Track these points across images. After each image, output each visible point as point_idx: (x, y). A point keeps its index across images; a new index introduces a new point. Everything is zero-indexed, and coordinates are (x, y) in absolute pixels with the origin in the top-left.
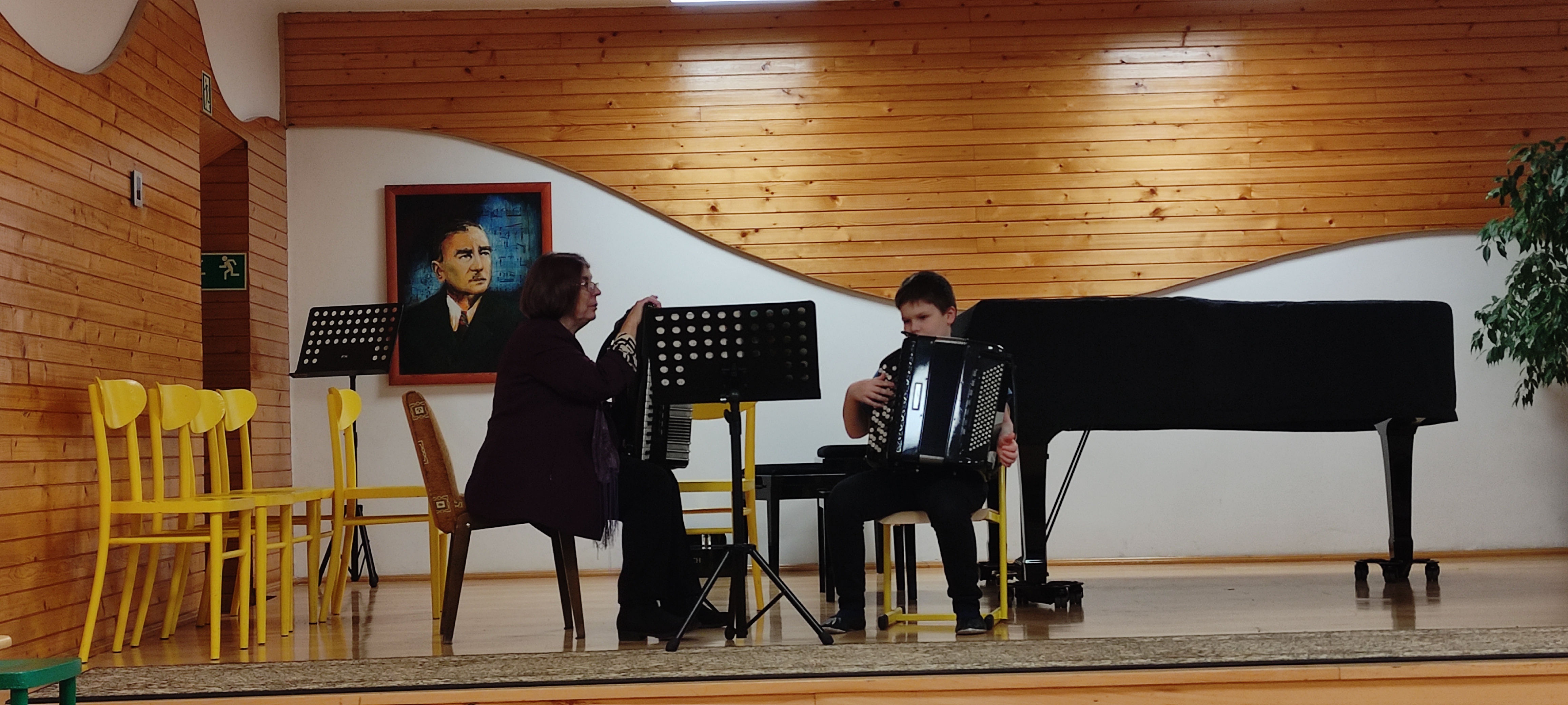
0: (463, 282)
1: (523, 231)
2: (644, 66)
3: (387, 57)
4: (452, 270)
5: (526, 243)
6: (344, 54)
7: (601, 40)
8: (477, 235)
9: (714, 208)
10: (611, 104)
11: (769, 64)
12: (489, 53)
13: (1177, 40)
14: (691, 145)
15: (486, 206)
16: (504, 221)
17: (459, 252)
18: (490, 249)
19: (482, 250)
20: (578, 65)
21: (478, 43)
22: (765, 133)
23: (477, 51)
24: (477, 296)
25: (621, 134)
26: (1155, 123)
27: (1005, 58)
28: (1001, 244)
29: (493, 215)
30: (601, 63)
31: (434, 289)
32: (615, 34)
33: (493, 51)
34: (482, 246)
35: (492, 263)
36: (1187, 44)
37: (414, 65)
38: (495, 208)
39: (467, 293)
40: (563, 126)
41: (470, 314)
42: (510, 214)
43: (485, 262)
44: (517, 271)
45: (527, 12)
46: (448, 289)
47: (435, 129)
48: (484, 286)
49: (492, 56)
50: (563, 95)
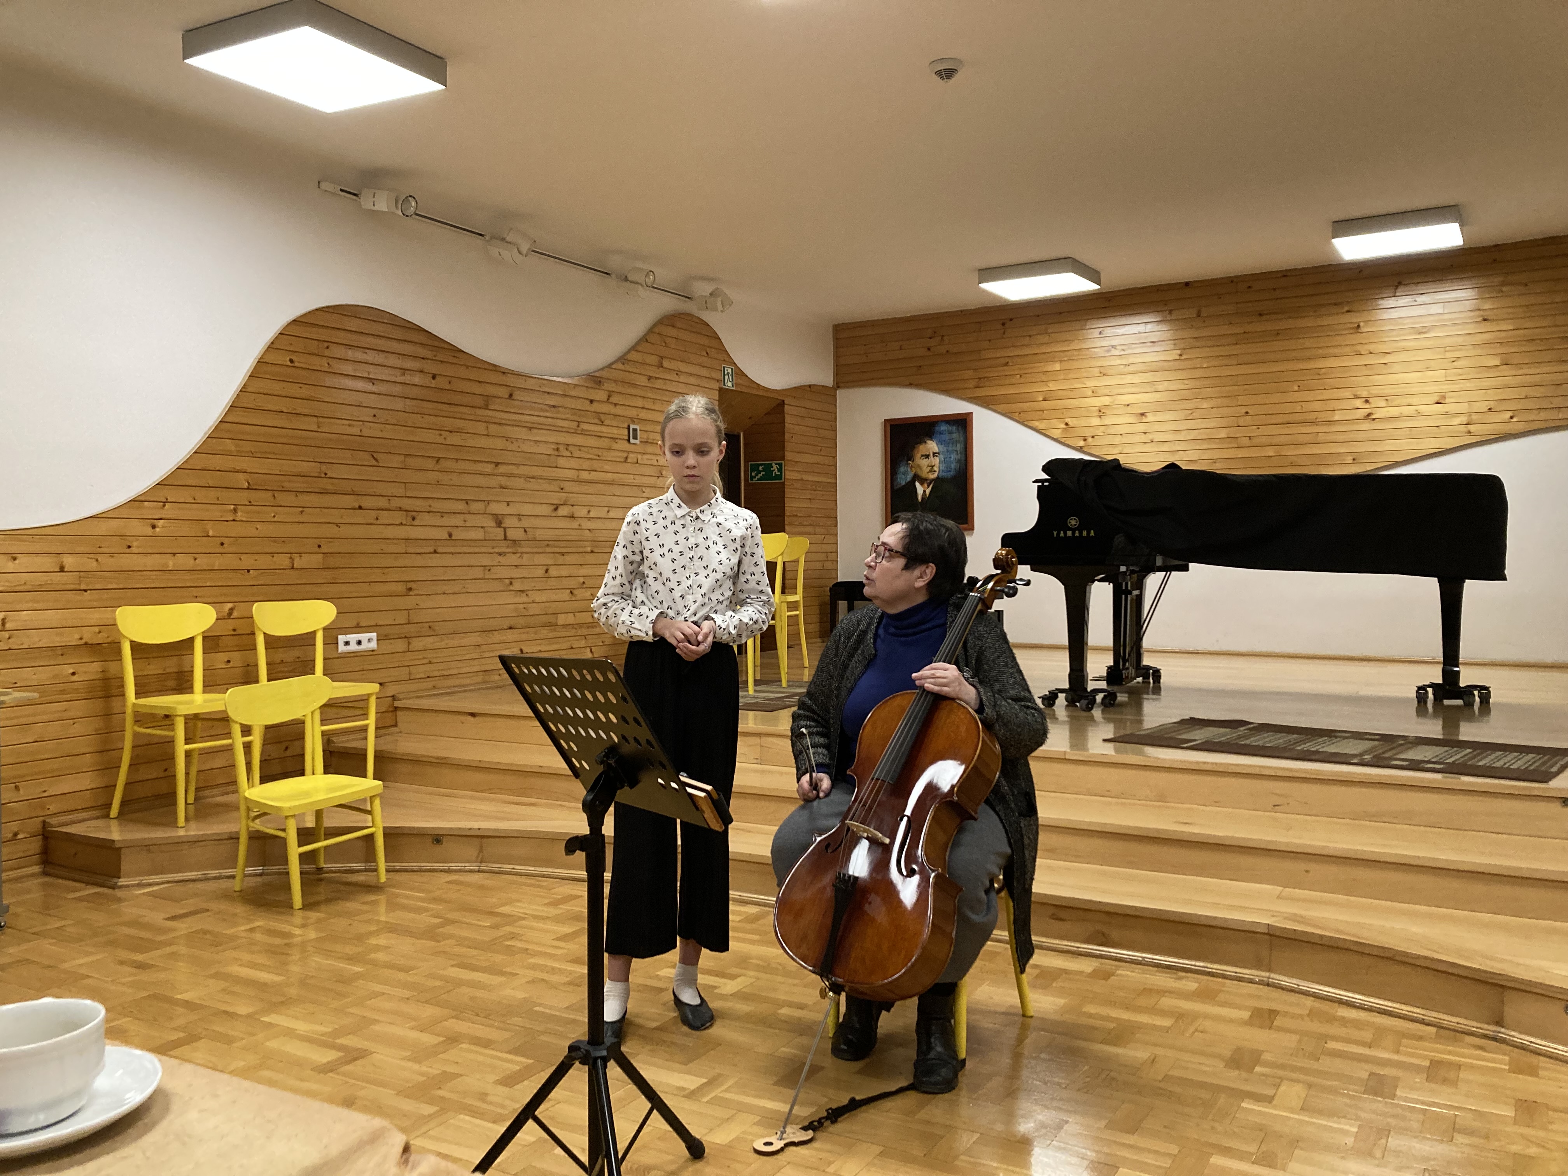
0: (925, 473)
1: (957, 442)
2: (1028, 338)
3: (886, 345)
4: (919, 466)
5: (958, 449)
6: (865, 345)
7: (1003, 324)
8: (932, 446)
9: (1067, 424)
10: (1007, 363)
11: (1103, 331)
12: (940, 338)
13: (1389, 292)
14: (1052, 386)
15: (936, 428)
16: (946, 437)
17: (922, 456)
18: (939, 453)
19: (934, 454)
20: (990, 340)
21: (935, 333)
22: (1099, 375)
23: (934, 337)
24: (932, 481)
25: (1013, 381)
26: (1371, 353)
27: (1260, 315)
28: (1255, 441)
29: (941, 433)
30: (1003, 338)
31: (909, 477)
32: (1011, 320)
33: (943, 336)
34: (934, 452)
35: (940, 462)
36: (1397, 294)
37: (901, 348)
38: (942, 429)
39: (926, 480)
40: (980, 378)
41: (928, 492)
42: (950, 433)
43: (936, 461)
44: (953, 466)
45: (962, 311)
46: (916, 477)
47: (911, 385)
48: (936, 475)
49: (942, 339)
50: (980, 360)
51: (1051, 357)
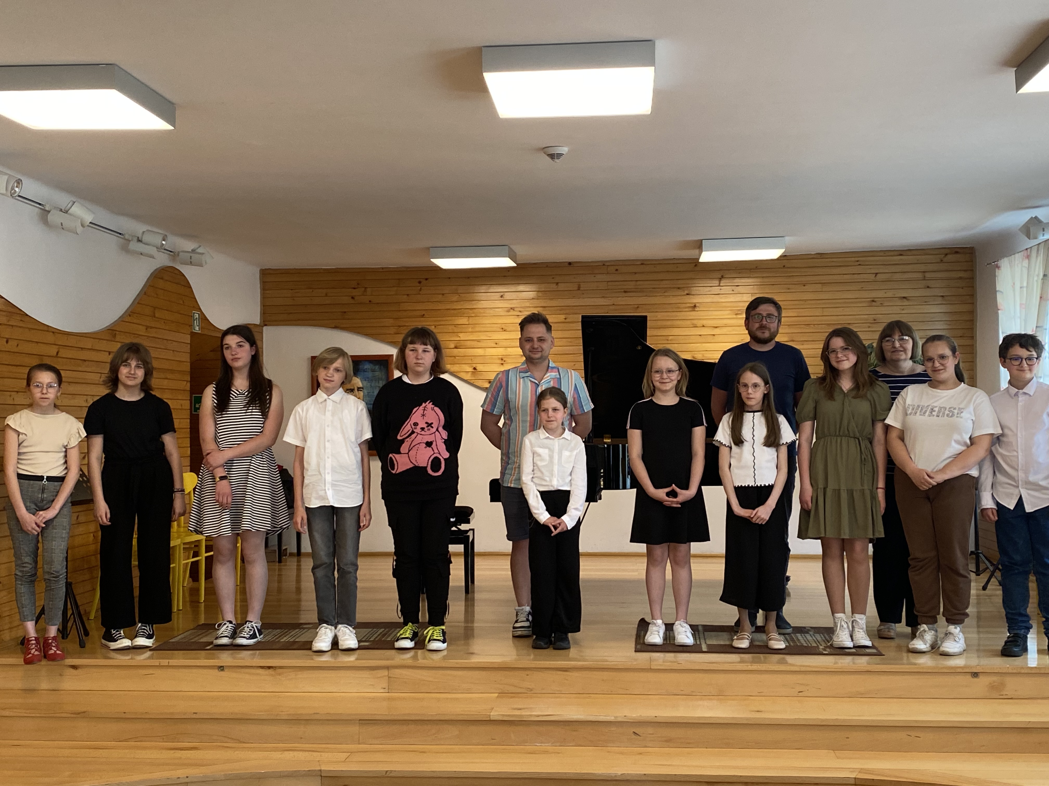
1: (379, 379)
2: (441, 296)
3: (313, 291)
6: (292, 290)
7: (420, 283)
8: (356, 381)
9: (475, 369)
10: (424, 315)
11: (504, 294)
12: (364, 289)
13: (716, 282)
14: (463, 336)
15: (361, 367)
16: (370, 374)
17: (347, 390)
18: (362, 388)
19: (359, 389)
20: (408, 295)
21: (358, 284)
22: (501, 330)
23: (357, 288)
26: (703, 326)
27: (625, 292)
29: (365, 371)
30: (420, 294)
32: (426, 279)
33: (366, 288)
34: (359, 387)
35: (364, 395)
36: (721, 285)
37: (326, 295)
38: (365, 367)
40: (400, 326)
42: (373, 371)
43: (360, 395)
45: (383, 268)
47: (336, 328)
49: (365, 291)
50: (400, 311)
51: (459, 313)
